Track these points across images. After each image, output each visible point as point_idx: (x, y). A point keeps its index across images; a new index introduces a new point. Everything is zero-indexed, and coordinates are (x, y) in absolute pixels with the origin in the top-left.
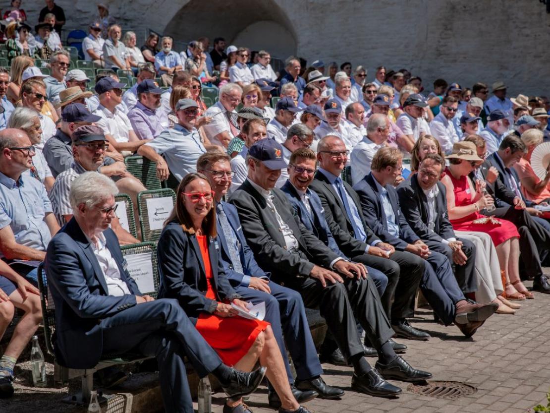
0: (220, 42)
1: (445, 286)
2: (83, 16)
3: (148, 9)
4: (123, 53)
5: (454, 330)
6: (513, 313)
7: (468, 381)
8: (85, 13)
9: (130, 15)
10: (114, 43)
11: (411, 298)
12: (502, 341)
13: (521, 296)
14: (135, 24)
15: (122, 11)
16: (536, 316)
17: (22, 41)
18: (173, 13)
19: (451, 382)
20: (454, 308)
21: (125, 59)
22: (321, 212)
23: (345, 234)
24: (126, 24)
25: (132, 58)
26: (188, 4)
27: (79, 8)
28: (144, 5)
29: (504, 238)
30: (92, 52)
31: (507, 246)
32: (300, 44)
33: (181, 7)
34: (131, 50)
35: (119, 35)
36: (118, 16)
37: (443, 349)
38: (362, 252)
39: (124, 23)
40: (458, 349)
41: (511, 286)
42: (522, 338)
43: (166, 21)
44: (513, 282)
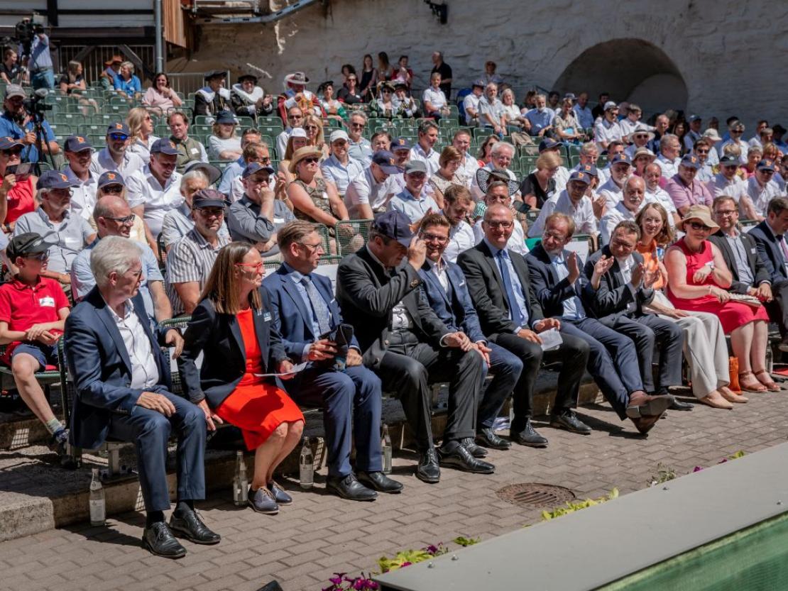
0: (603, 97)
1: (622, 373)
2: (476, 74)
3: (537, 65)
4: (498, 112)
5: (628, 425)
6: (730, 408)
7: (578, 488)
8: (477, 71)
9: (520, 72)
10: (490, 101)
11: (574, 386)
12: (674, 442)
13: (762, 387)
14: (525, 80)
15: (513, 68)
16: (755, 413)
17: (385, 101)
18: (562, 68)
19: (559, 487)
20: (627, 399)
21: (501, 117)
22: (461, 285)
23: (497, 312)
24: (516, 81)
25: (507, 116)
26: (578, 58)
27: (471, 66)
28: (534, 62)
29: (743, 321)
30: (471, 110)
31: (748, 330)
32: (690, 98)
33: (570, 61)
34: (508, 108)
35: (496, 92)
36: (508, 73)
37: (595, 446)
38: (511, 332)
39: (513, 79)
40: (613, 447)
41: (752, 376)
42: (704, 440)
43: (555, 78)
44: (756, 371)
